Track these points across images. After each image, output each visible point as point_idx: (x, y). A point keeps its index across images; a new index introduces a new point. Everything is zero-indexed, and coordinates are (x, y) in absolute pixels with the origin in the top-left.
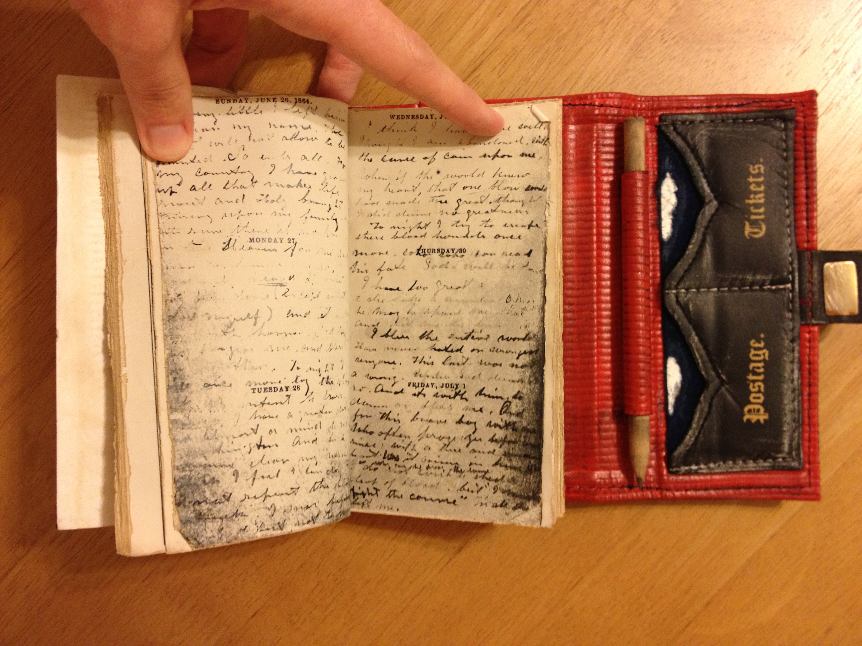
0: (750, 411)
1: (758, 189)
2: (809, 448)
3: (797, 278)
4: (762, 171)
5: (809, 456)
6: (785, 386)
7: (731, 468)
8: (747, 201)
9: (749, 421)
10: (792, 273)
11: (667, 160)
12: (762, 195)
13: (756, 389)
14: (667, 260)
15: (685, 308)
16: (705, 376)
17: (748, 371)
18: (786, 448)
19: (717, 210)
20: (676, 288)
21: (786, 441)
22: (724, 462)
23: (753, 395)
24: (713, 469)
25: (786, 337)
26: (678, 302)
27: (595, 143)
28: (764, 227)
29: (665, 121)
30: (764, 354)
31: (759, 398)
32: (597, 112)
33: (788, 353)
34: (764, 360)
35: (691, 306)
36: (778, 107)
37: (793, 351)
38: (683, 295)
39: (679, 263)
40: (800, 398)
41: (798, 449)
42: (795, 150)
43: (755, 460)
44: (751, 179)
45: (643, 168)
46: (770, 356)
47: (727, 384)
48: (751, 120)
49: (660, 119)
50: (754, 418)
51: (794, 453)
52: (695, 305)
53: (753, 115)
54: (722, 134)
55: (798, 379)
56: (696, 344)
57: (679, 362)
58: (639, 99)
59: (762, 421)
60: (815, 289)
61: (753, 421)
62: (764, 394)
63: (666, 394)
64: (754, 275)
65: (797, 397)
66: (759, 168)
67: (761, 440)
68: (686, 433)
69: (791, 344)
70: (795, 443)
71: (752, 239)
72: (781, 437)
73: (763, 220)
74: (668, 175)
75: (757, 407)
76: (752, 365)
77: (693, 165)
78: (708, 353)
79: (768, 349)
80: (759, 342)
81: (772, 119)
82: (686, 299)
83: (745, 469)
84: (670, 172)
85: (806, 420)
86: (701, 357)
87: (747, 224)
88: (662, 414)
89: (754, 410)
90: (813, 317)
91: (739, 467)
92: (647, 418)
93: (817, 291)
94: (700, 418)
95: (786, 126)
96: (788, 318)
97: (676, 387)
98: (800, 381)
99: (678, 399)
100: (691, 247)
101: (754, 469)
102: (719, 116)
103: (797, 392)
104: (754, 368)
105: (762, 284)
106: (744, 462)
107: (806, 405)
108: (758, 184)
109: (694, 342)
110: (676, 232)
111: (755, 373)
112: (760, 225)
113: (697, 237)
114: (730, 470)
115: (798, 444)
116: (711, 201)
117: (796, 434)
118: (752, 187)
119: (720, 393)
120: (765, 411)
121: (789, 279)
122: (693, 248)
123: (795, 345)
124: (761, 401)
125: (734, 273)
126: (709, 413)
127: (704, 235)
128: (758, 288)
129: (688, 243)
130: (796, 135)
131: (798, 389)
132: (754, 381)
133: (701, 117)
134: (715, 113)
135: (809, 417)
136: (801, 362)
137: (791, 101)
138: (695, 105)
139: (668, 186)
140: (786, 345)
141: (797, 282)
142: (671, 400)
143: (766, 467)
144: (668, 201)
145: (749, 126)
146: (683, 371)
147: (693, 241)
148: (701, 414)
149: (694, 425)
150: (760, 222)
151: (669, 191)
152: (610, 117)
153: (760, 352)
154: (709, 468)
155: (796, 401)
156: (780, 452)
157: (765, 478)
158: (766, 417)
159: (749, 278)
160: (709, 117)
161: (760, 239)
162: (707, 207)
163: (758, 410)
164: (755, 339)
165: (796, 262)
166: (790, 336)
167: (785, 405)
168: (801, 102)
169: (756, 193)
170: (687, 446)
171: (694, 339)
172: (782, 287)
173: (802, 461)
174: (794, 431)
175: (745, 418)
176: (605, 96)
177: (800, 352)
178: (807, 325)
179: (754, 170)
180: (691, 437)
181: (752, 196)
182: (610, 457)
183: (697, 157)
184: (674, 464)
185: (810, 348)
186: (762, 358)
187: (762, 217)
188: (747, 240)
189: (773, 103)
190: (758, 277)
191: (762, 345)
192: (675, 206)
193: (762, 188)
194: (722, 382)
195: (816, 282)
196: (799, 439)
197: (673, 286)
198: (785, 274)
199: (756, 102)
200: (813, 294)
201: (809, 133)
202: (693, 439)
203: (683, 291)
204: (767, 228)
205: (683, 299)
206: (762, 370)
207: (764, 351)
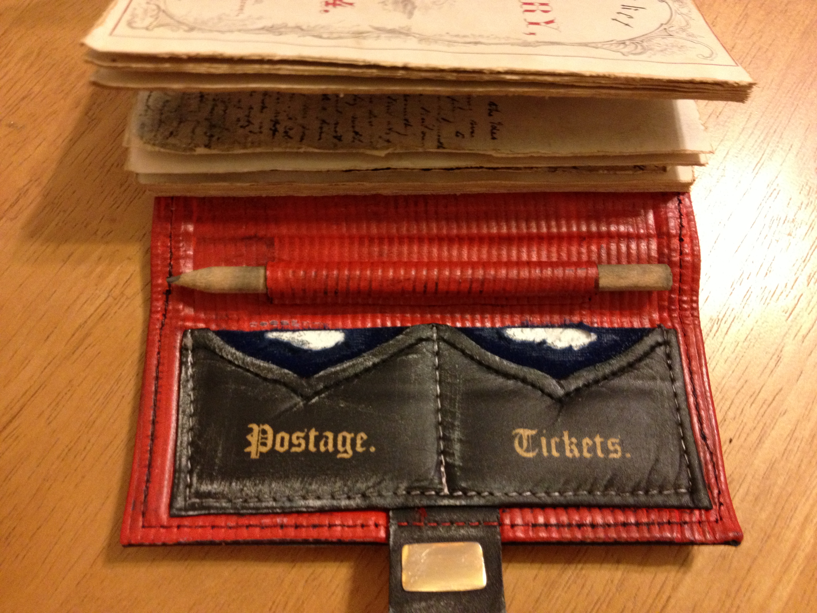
1: (585, 450)
3: (458, 503)
4: (613, 456)
6: (297, 485)
7: (185, 410)
8: (566, 434)
10: (465, 495)
11: (615, 339)
12: (577, 454)
15: (412, 348)
16: (317, 376)
17: (321, 429)
19: (550, 395)
20: (441, 339)
21: (214, 487)
22: (193, 402)
24: (185, 387)
25: (370, 484)
26: (421, 340)
28: (530, 455)
29: (668, 333)
35: (415, 356)
36: (709, 486)
37: (349, 496)
38: (429, 347)
39: (474, 344)
40: (278, 510)
41: (202, 507)
42: (649, 508)
43: (191, 444)
47: (304, 405)
48: (684, 447)
49: (669, 329)
51: (196, 500)
52: (416, 362)
53: (693, 451)
54: (659, 406)
55: (307, 507)
56: (362, 364)
57: (337, 347)
60: (442, 530)
63: (294, 330)
64: (460, 441)
65: (280, 504)
66: (616, 451)
67: (220, 447)
69: (359, 495)
70: (211, 502)
71: (514, 437)
72: (223, 479)
73: (540, 454)
74: (594, 338)
78: (348, 379)
79: (353, 457)
81: (690, 474)
82: (424, 350)
83: (181, 429)
84: (598, 340)
85: (244, 521)
86: (344, 370)
87: (534, 432)
90: (400, 526)
91: (184, 422)
93: (438, 533)
94: (259, 367)
95: (682, 493)
96: (398, 487)
97: (303, 343)
98: (304, 509)
100: (497, 358)
101: (180, 442)
102: (683, 405)
103: (287, 504)
105: (447, 453)
106: (191, 429)
107: (267, 520)
109: (365, 360)
110: (517, 346)
112: (533, 451)
113: (511, 368)
114: (181, 410)
115: (209, 508)
116: (562, 387)
117: (224, 504)
118: (587, 441)
119: (292, 395)
120: (262, 454)
121: (456, 490)
122: (495, 361)
123: (359, 501)
125: (462, 414)
126: (265, 379)
127: (515, 377)
128: (442, 447)
129: (503, 356)
131: (291, 507)
134: (687, 401)
135: (248, 526)
136: (332, 511)
137: (721, 504)
139: (578, 338)
140: (359, 485)
141: (452, 502)
142: (286, 336)
143: (180, 460)
144: (559, 337)
145: (675, 443)
146: (325, 352)
147: (505, 362)
148: (265, 368)
149: (248, 359)
150: (537, 450)
151: (572, 340)
154: (187, 381)
155: (274, 504)
156: (200, 479)
159: (456, 435)
160: (681, 392)
161: (513, 450)
162: (554, 382)
165: (482, 502)
166: (371, 492)
167: (270, 484)
169: (579, 446)
171: (368, 361)
172: (444, 480)
174: (229, 500)
176: (694, 244)
177: (347, 510)
178: (388, 519)
179: (613, 443)
180: (232, 355)
181: (574, 440)
183: (622, 371)
184: (197, 334)
187: (545, 453)
188: (511, 431)
189: (713, 481)
190: (457, 447)
192: (552, 346)
194: (307, 398)
195: (453, 532)
196: (216, 508)
197: (442, 335)
198: (463, 485)
200: (433, 527)
201: (677, 529)
202: (229, 357)
203: (436, 347)
204: (529, 459)
205: (425, 347)
206: (322, 449)
207: (350, 452)
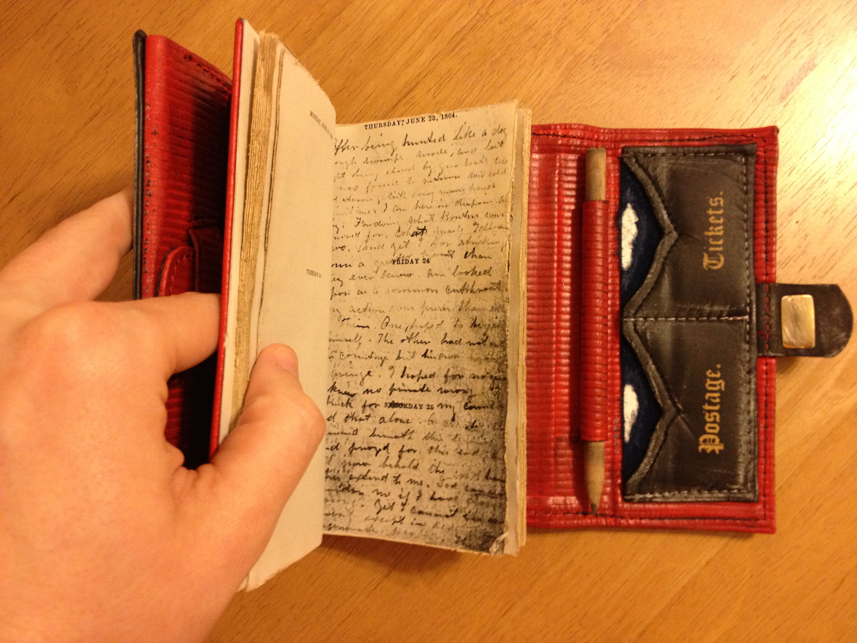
0: (705, 441)
1: (718, 222)
2: (765, 480)
3: (754, 310)
4: (722, 203)
5: (764, 489)
6: (741, 417)
7: (686, 498)
8: (706, 233)
9: (704, 450)
10: (750, 304)
11: (629, 191)
12: (721, 227)
13: (712, 419)
14: (626, 289)
15: (642, 336)
16: (662, 405)
17: (704, 401)
18: (741, 479)
19: (676, 241)
20: (635, 316)
21: (741, 473)
22: (679, 492)
23: (708, 425)
24: (668, 498)
25: (742, 368)
26: (636, 330)
27: (557, 171)
28: (722, 259)
29: (627, 153)
30: (720, 385)
31: (714, 428)
32: (560, 142)
33: (745, 384)
34: (720, 391)
35: (648, 334)
36: (739, 142)
37: (750, 382)
38: (640, 323)
39: (638, 292)
40: (756, 430)
41: (753, 481)
42: (756, 184)
43: (710, 491)
44: (710, 212)
45: (603, 198)
46: (726, 386)
47: (684, 413)
48: (713, 154)
49: (623, 152)
50: (709, 448)
51: (749, 485)
52: (652, 333)
53: (714, 149)
54: (684, 167)
55: (755, 410)
56: (653, 373)
57: (637, 390)
58: (602, 131)
59: (717, 452)
60: (773, 321)
61: (708, 451)
62: (719, 424)
63: (622, 422)
64: (712, 306)
65: (753, 429)
66: (719, 201)
67: (715, 470)
68: (641, 461)
69: (748, 376)
70: (750, 475)
71: (709, 269)
72: (737, 468)
73: (721, 252)
74: (629, 205)
75: (712, 437)
76: (708, 395)
77: (654, 196)
78: (665, 382)
79: (724, 380)
80: (716, 373)
81: (733, 154)
82: (643, 328)
83: (700, 500)
84: (631, 203)
85: (762, 453)
86: (658, 385)
87: (706, 255)
88: (618, 442)
89: (710, 439)
90: (770, 349)
91: (693, 497)
92: (602, 444)
93: (774, 323)
94: (655, 446)
95: (746, 160)
96: (745, 350)
97: (633, 415)
98: (756, 412)
99: (634, 427)
100: (649, 276)
101: (708, 500)
102: (681, 150)
103: (753, 424)
104: (710, 397)
105: (720, 315)
106: (699, 492)
107: (762, 437)
108: (718, 217)
109: (651, 370)
110: (636, 262)
111: (711, 404)
112: (719, 257)
113: (656, 267)
114: (684, 500)
115: (754, 476)
116: (670, 232)
117: (752, 466)
118: (712, 220)
119: (676, 421)
120: (721, 442)
121: (746, 311)
122: (651, 278)
123: (752, 376)
124: (716, 431)
125: (691, 303)
126: (664, 441)
127: (664, 265)
128: (715, 318)
129: (647, 272)
130: (756, 169)
131: (755, 421)
132: (710, 411)
133: (662, 150)
134: (678, 147)
135: (765, 449)
136: (758, 394)
137: (752, 136)
138: (657, 138)
139: (629, 216)
140: (742, 376)
141: (754, 314)
142: (628, 427)
143: (721, 498)
144: (629, 231)
145: (711, 160)
146: (640, 399)
147: (652, 271)
148: (656, 442)
149: (649, 454)
150: (719, 254)
151: (630, 221)
152: (572, 148)
153: (717, 383)
154: (664, 497)
155: (752, 432)
156: (735, 483)
157: (721, 510)
158: (722, 447)
159: (707, 308)
160: (670, 150)
161: (718, 270)
162: (666, 238)
163: (714, 441)
164: (711, 369)
165: (754, 294)
166: (747, 367)
167: (741, 436)
168: (763, 138)
169: (716, 225)
170: (642, 474)
171: (651, 368)
172: (739, 318)
173: (757, 493)
174: (749, 463)
175: (700, 448)
176: (568, 127)
177: (757, 384)
178: (764, 357)
179: (713, 202)
180: (646, 465)
181: (711, 228)
182: (565, 483)
183: (658, 189)
184: (629, 492)
185: (767, 380)
186: (717, 388)
187: (720, 249)
188: (705, 270)
189: (735, 138)
190: (716, 308)
191: (718, 375)
192: (636, 236)
193: (721, 221)
194: (678, 411)
195: (773, 314)
196: (754, 471)
197: (631, 314)
198: (743, 305)
199: (718, 137)
200: (770, 327)
201: (770, 168)
202: (648, 467)
203: (641, 319)
204: (725, 260)
205: (641, 327)
206: (718, 400)
207: (721, 381)
